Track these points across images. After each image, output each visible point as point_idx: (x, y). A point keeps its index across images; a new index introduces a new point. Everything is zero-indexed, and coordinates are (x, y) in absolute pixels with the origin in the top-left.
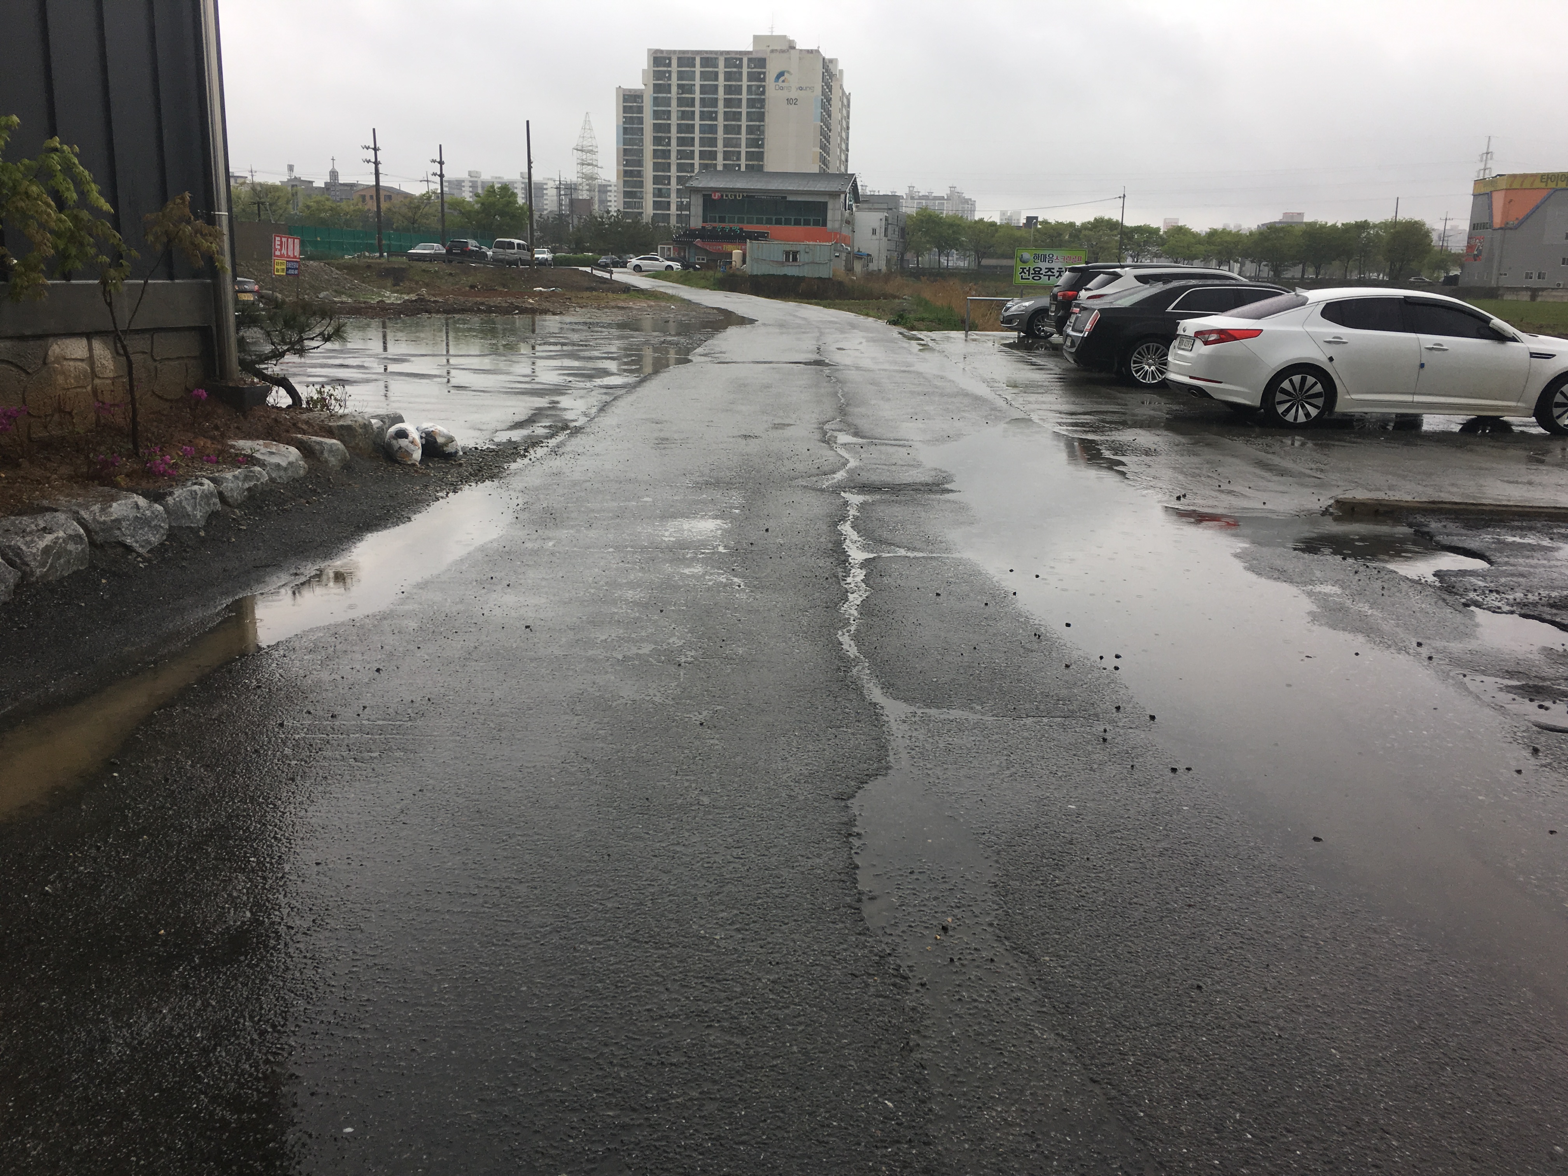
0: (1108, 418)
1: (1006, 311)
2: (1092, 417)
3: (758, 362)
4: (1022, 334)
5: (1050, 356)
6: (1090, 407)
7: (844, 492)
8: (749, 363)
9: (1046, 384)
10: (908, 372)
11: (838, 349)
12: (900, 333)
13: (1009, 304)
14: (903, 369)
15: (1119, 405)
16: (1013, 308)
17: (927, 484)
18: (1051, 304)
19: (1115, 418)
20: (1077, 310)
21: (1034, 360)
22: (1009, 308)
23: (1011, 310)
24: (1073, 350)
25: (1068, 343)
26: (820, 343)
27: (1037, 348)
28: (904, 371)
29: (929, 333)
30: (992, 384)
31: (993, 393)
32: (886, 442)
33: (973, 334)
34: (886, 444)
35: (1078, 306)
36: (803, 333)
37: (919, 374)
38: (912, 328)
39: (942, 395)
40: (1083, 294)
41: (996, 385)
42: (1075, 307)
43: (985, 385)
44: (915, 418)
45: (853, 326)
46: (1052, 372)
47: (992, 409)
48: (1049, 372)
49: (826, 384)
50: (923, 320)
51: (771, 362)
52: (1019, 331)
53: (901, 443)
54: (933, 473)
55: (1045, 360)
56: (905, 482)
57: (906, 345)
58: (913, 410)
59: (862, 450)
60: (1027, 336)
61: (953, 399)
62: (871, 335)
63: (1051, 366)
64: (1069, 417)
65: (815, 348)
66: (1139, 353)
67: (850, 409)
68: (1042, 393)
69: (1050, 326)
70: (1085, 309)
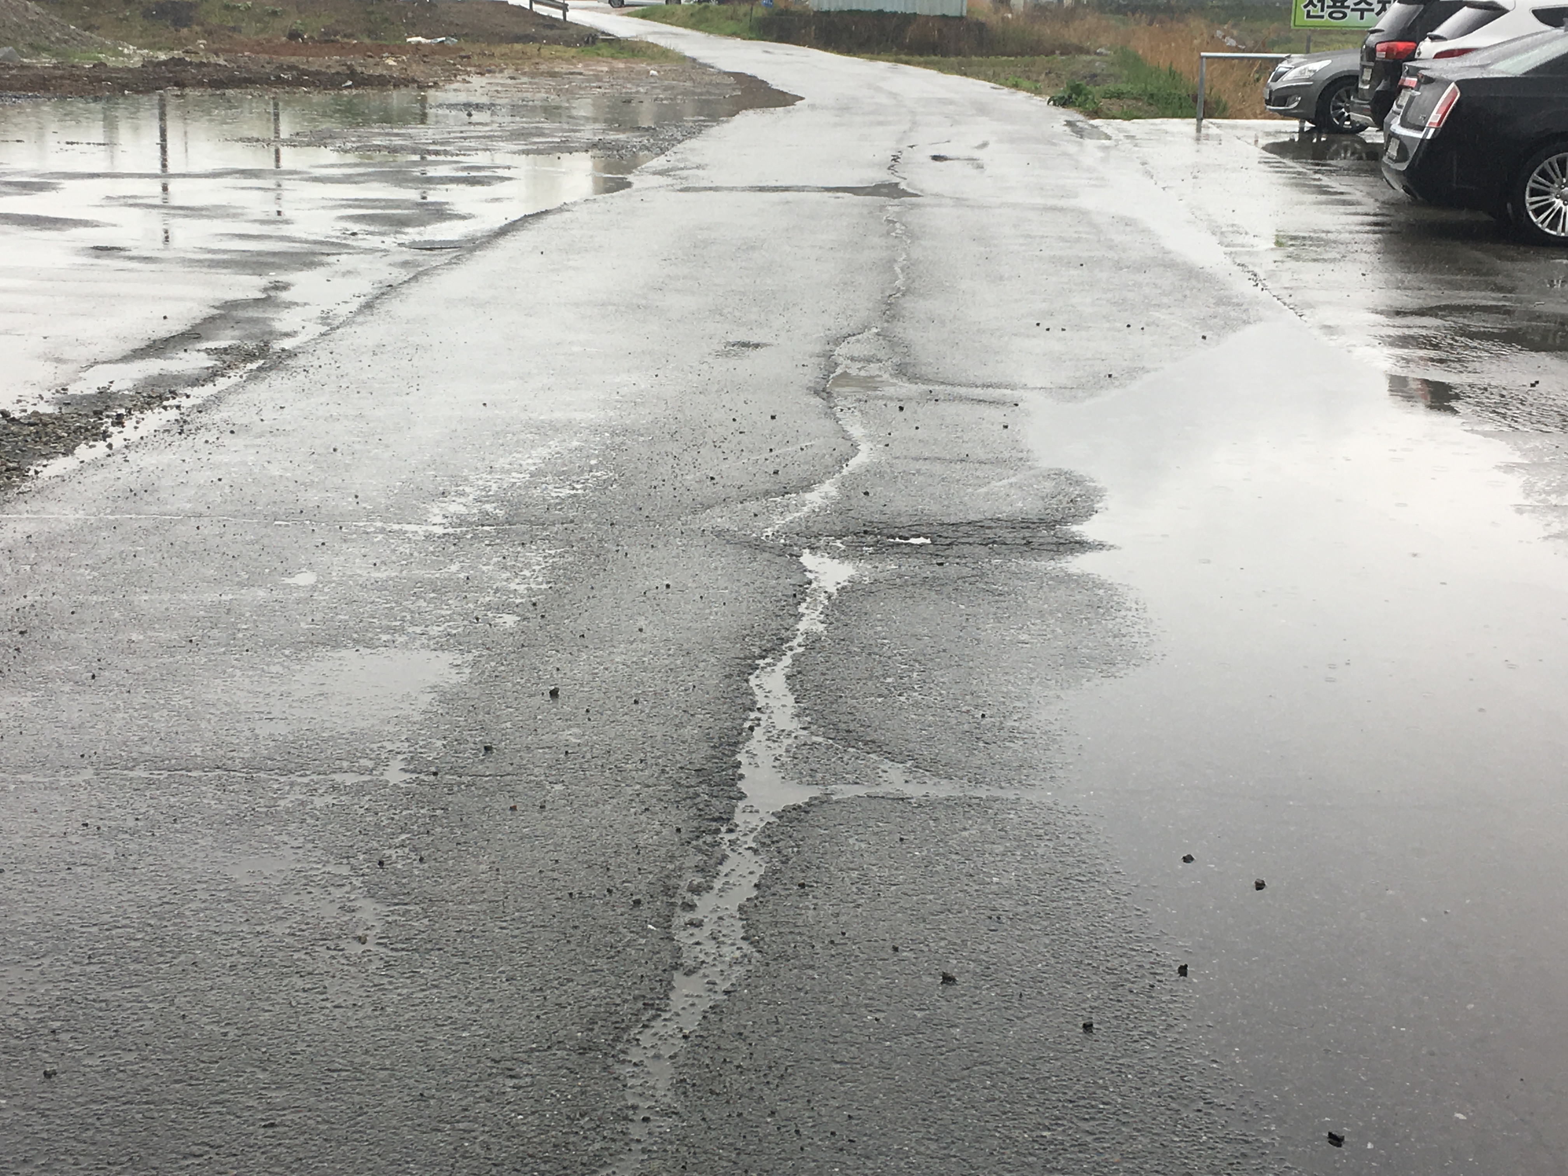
0: (1476, 323)
1: (1275, 79)
2: (1437, 322)
3: (762, 189)
4: (1308, 125)
5: (1359, 172)
6: (1433, 296)
7: (813, 549)
8: (744, 189)
9: (1345, 237)
10: (1061, 210)
11: (936, 158)
12: (1069, 124)
13: (1282, 67)
14: (1051, 202)
15: (1500, 289)
16: (1290, 75)
17: (1026, 524)
18: (1363, 67)
19: (1490, 324)
20: (1412, 81)
21: (1325, 180)
22: (1284, 73)
23: (1285, 78)
24: (1403, 167)
25: (1393, 151)
26: (903, 146)
27: (1336, 155)
28: (1054, 209)
29: (1125, 124)
30: (1230, 238)
31: (1228, 260)
32: (963, 391)
33: (1211, 125)
34: (961, 399)
35: (1414, 72)
36: (880, 123)
37: (1082, 214)
38: (1096, 114)
39: (1118, 266)
40: (1427, 48)
41: (1239, 239)
42: (1409, 74)
43: (1214, 240)
44: (1044, 325)
45: (982, 109)
46: (1360, 209)
47: (1220, 302)
48: (1352, 209)
49: (876, 240)
50: (1119, 95)
51: (786, 189)
52: (1302, 118)
53: (995, 393)
54: (1048, 486)
55: (1347, 180)
56: (972, 517)
57: (1072, 149)
58: (1044, 306)
59: (900, 415)
60: (1317, 130)
61: (1140, 278)
62: (1009, 128)
63: (1357, 196)
64: (1391, 321)
65: (888, 155)
66: (1544, 174)
67: (909, 304)
68: (1334, 260)
69: (1361, 111)
70: (1429, 80)
